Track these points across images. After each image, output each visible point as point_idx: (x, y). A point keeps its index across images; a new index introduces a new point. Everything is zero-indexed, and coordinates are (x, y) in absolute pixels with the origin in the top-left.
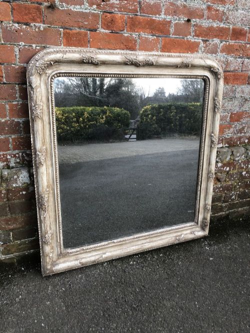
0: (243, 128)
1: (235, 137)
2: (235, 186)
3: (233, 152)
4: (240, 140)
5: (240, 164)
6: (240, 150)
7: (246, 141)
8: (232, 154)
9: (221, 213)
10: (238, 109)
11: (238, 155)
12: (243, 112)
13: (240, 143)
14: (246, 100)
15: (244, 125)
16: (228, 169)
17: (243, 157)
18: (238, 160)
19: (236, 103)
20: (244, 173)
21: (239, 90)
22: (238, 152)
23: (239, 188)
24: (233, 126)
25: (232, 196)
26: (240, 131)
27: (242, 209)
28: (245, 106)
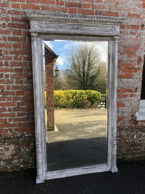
0: (125, 122)
1: (122, 126)
2: (124, 146)
3: (120, 132)
4: (124, 127)
5: (125, 137)
6: (124, 131)
7: (127, 127)
8: (120, 133)
9: (119, 157)
10: (121, 116)
11: (123, 133)
12: (123, 116)
13: (124, 128)
14: (124, 112)
15: (125, 121)
16: (119, 139)
17: (125, 134)
18: (123, 135)
19: (120, 113)
20: (127, 141)
21: (120, 108)
22: (122, 132)
23: (126, 147)
24: (120, 122)
25: (123, 150)
26: (124, 123)
27: (129, 156)
28: (124, 114)
